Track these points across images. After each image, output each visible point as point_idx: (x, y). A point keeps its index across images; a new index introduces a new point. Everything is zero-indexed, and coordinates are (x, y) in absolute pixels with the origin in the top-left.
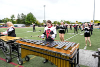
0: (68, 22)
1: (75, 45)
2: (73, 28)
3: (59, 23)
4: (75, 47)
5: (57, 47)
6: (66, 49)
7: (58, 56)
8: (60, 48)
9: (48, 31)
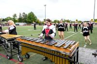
0: (68, 21)
1: (75, 43)
2: (73, 27)
3: (59, 22)
4: (74, 46)
5: (56, 45)
6: (65, 47)
7: (57, 54)
8: (59, 46)
9: (48, 29)
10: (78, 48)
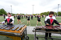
8: (14, 30)
9: (9, 19)
10: (26, 28)
